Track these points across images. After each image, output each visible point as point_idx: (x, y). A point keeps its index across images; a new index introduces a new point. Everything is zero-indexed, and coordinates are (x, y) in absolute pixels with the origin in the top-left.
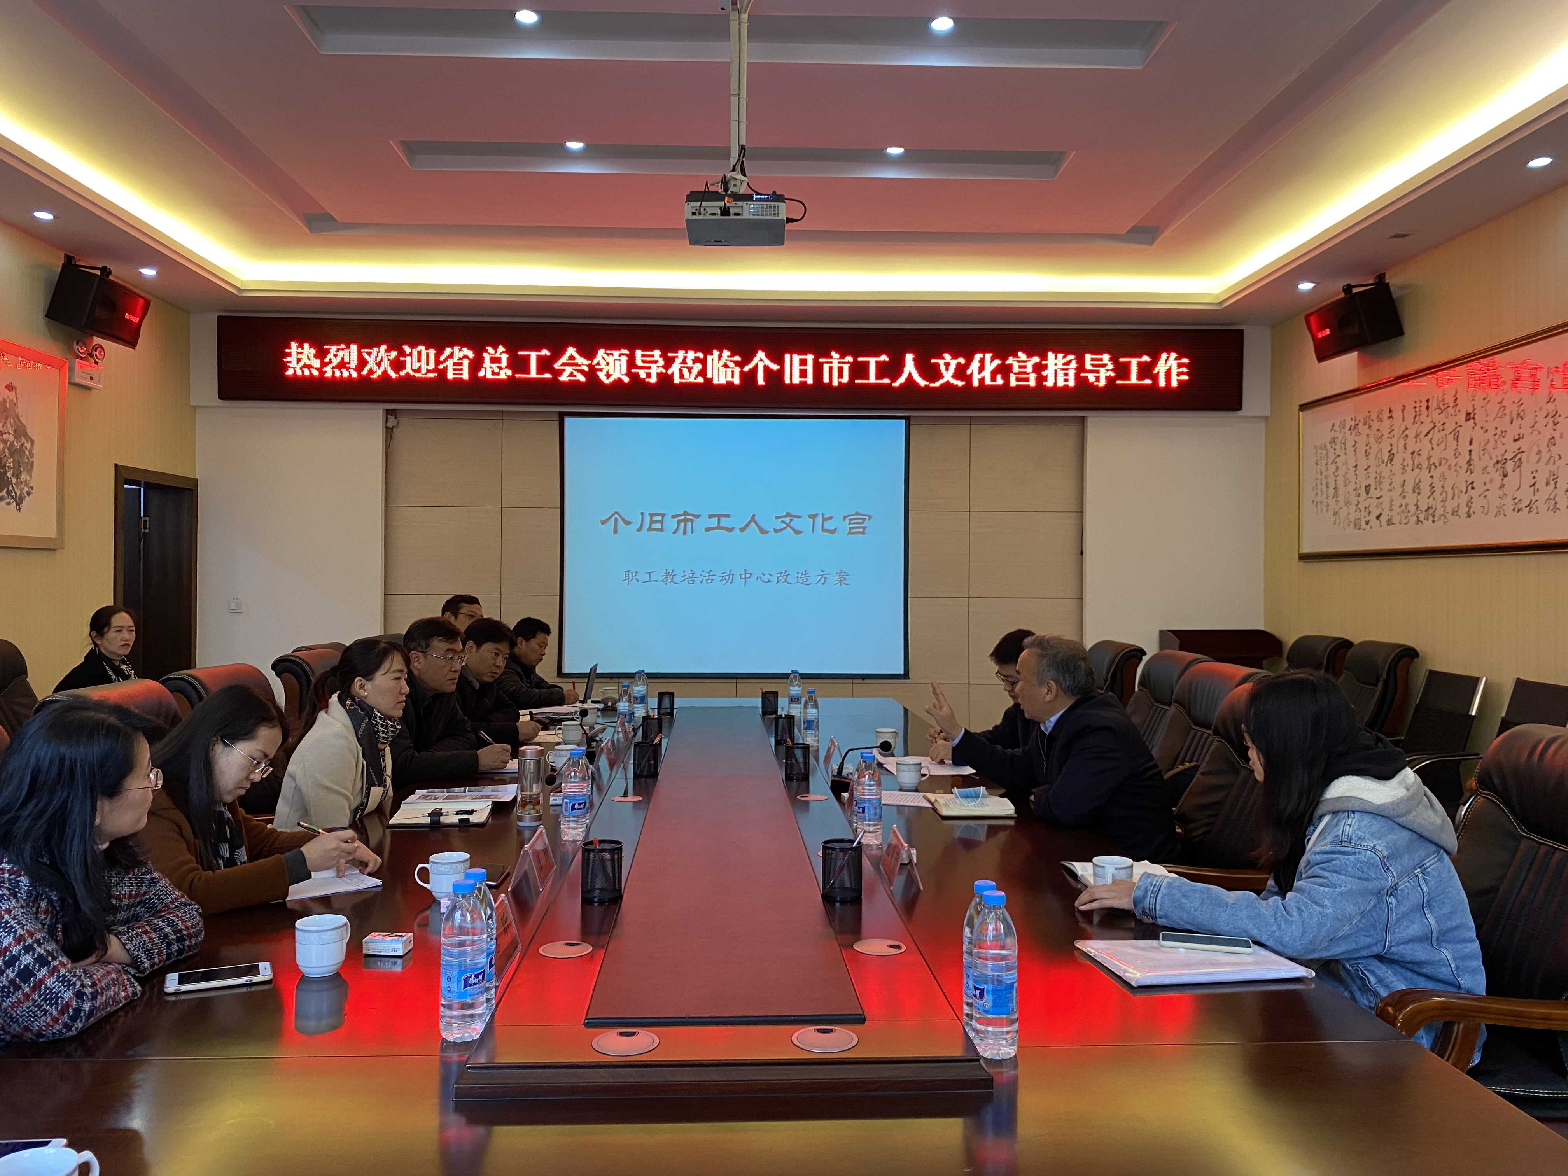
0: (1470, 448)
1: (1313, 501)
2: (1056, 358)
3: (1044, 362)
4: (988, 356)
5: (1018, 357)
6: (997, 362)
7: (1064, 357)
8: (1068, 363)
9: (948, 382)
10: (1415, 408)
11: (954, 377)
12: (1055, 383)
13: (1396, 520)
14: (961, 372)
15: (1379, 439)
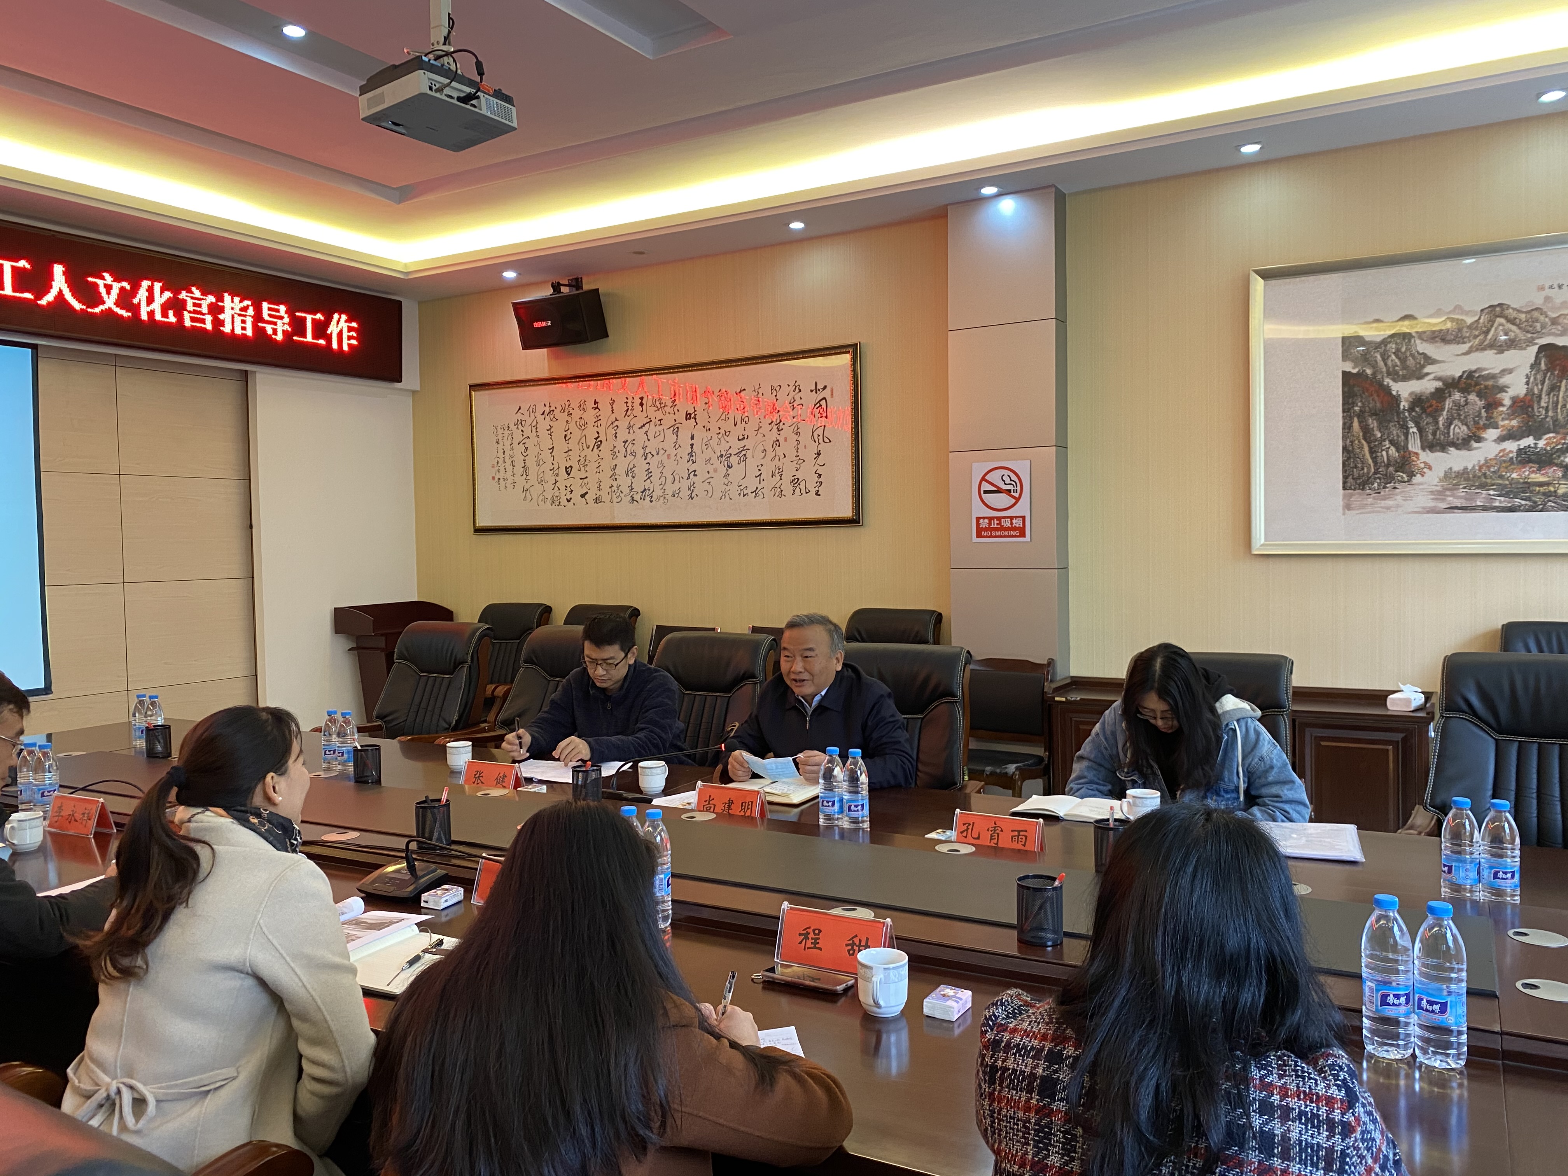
0: (693, 442)
1: (493, 478)
2: (232, 302)
3: (220, 304)
4: (157, 286)
5: (193, 293)
6: (168, 295)
7: (241, 301)
8: (245, 309)
9: (110, 309)
10: (627, 403)
11: (117, 304)
12: (233, 330)
13: (605, 498)
14: (125, 299)
15: (583, 426)
